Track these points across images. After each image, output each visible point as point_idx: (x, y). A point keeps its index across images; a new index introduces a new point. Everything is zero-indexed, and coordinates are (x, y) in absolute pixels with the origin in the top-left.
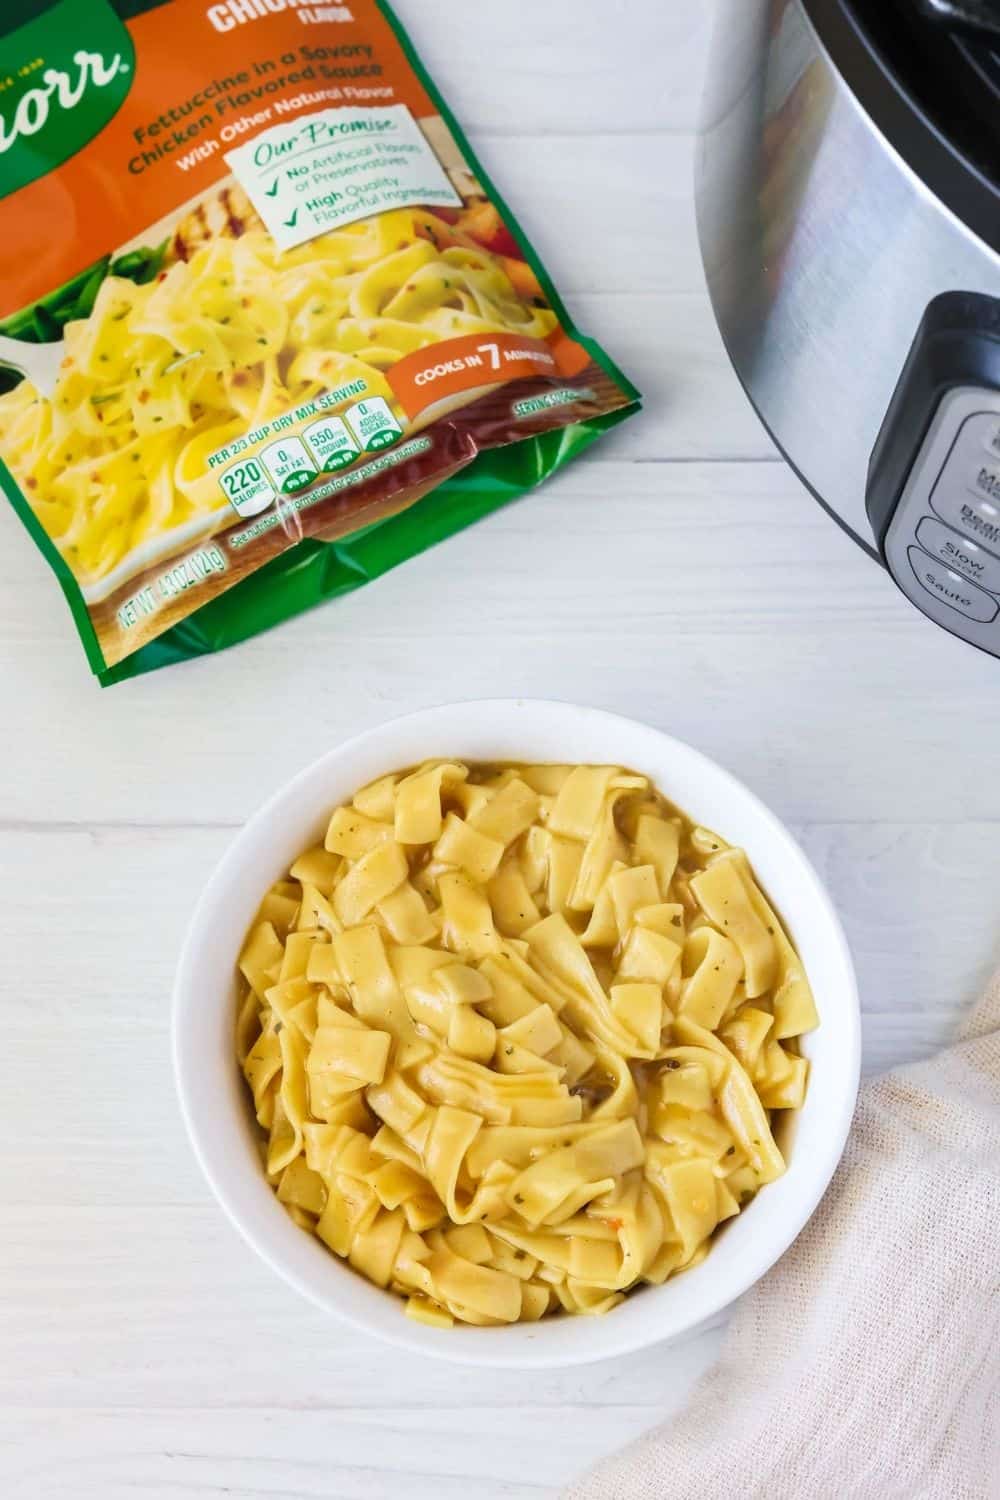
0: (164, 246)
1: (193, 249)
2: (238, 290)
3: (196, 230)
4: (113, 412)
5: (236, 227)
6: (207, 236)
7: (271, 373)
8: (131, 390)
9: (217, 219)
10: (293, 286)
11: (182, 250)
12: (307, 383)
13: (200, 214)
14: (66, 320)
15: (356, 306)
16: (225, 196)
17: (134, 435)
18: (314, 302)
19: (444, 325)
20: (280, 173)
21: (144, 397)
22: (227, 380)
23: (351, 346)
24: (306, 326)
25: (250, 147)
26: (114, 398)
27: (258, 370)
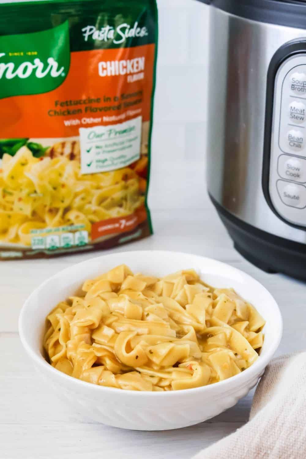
0: (47, 149)
1: (56, 156)
2: (63, 180)
3: (59, 150)
4: (8, 198)
5: (72, 157)
6: (62, 154)
7: (60, 213)
8: (17, 194)
9: (68, 150)
10: (80, 188)
11: (52, 154)
12: (69, 220)
13: (63, 145)
14: (5, 152)
15: (94, 200)
16: (74, 144)
17: (12, 209)
18: (83, 195)
19: (115, 213)
20: (94, 145)
21: (20, 199)
22: (47, 209)
23: (86, 213)
24: (78, 202)
25: (89, 130)
26: (11, 194)
27: (57, 210)
